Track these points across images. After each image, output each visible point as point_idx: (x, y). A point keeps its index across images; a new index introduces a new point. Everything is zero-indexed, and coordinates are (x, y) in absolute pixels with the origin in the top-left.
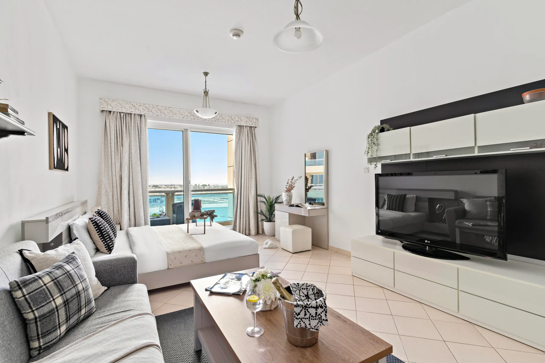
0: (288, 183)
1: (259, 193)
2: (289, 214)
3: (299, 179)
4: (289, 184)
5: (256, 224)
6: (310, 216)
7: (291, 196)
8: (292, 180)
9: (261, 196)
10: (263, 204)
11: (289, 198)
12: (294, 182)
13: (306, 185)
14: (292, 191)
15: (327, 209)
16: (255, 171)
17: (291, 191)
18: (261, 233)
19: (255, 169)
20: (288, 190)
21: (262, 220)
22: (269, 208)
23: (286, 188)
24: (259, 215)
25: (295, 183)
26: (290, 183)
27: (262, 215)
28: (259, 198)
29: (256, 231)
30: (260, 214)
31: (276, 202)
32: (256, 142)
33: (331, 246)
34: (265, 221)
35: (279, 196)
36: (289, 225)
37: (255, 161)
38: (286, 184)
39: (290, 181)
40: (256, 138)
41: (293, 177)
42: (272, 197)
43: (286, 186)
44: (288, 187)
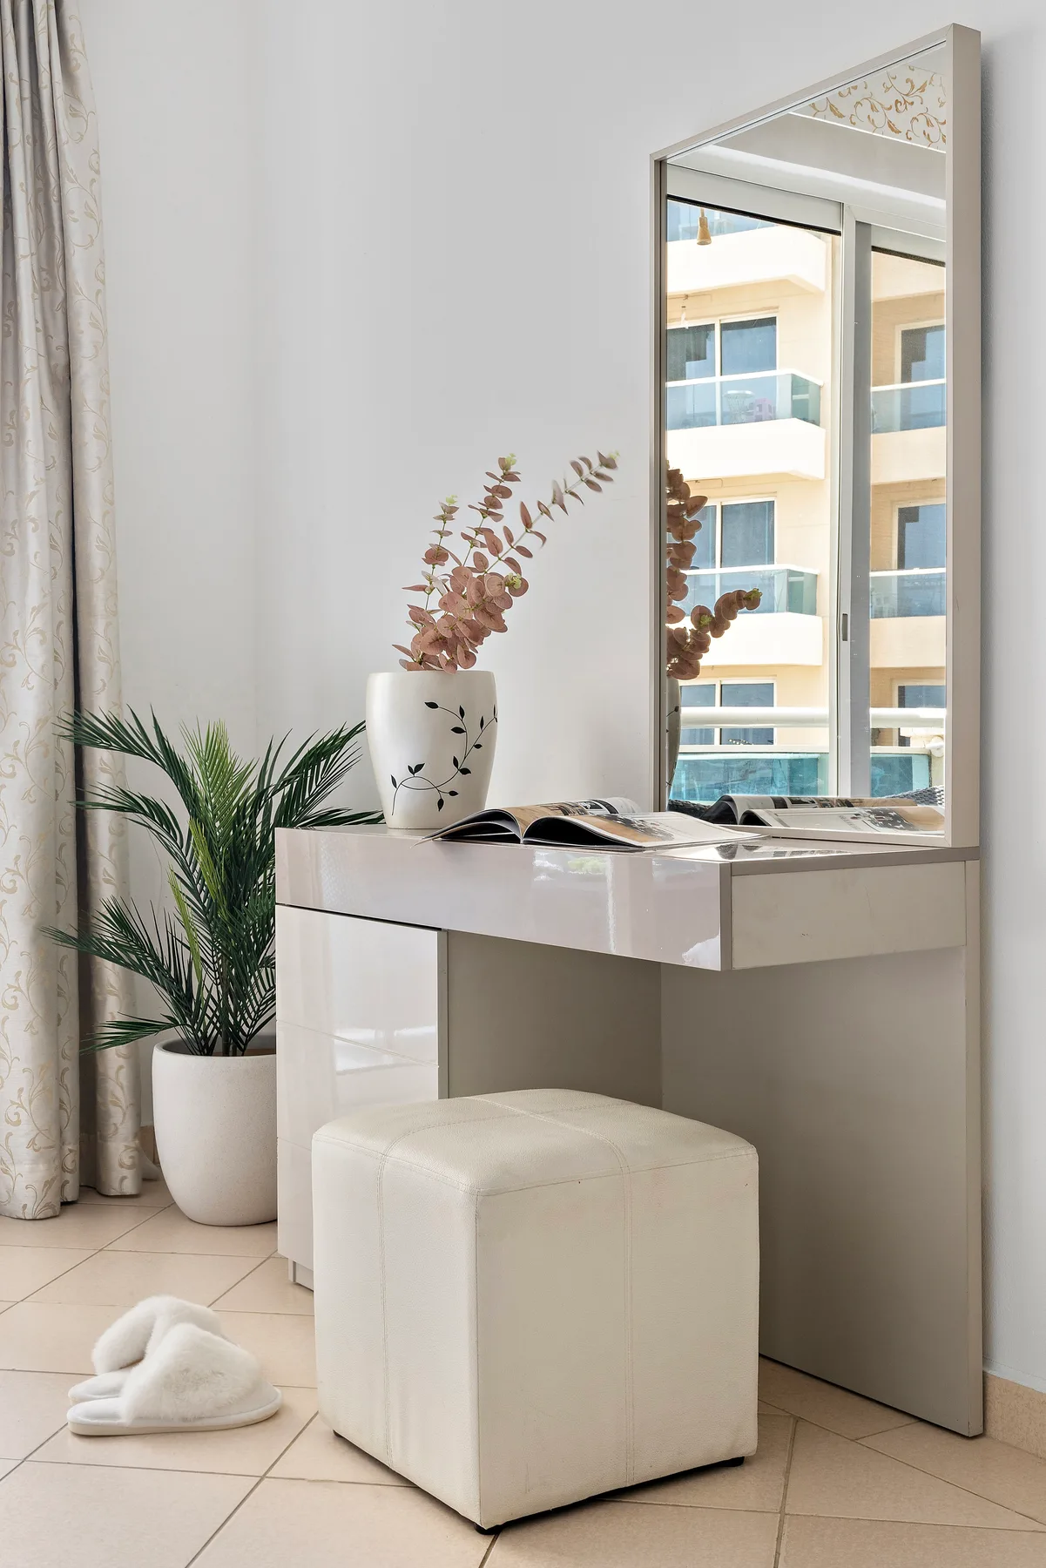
0: (436, 556)
1: (101, 707)
2: (451, 941)
3: (582, 489)
4: (450, 565)
5: (72, 1080)
6: (740, 963)
7: (470, 723)
8: (491, 506)
9: (123, 740)
10: (145, 837)
11: (456, 746)
12: (518, 528)
13: (669, 583)
14: (490, 652)
15: (973, 865)
16: (57, 449)
17: (470, 658)
18: (129, 1187)
19: (55, 421)
20: (441, 642)
21: (136, 1029)
22: (213, 883)
23: (418, 616)
24: (110, 973)
25: (530, 542)
26: (462, 553)
27: (137, 968)
28: (101, 760)
29: (71, 1161)
30: (117, 960)
31: (292, 815)
32: (74, 113)
33: (1019, 1392)
34: (171, 1048)
35: (337, 743)
36: (449, 1087)
37: (59, 340)
38: (418, 571)
39: (469, 519)
40: (76, 56)
41: (504, 465)
42: (244, 753)
43: (419, 600)
44: (432, 602)
